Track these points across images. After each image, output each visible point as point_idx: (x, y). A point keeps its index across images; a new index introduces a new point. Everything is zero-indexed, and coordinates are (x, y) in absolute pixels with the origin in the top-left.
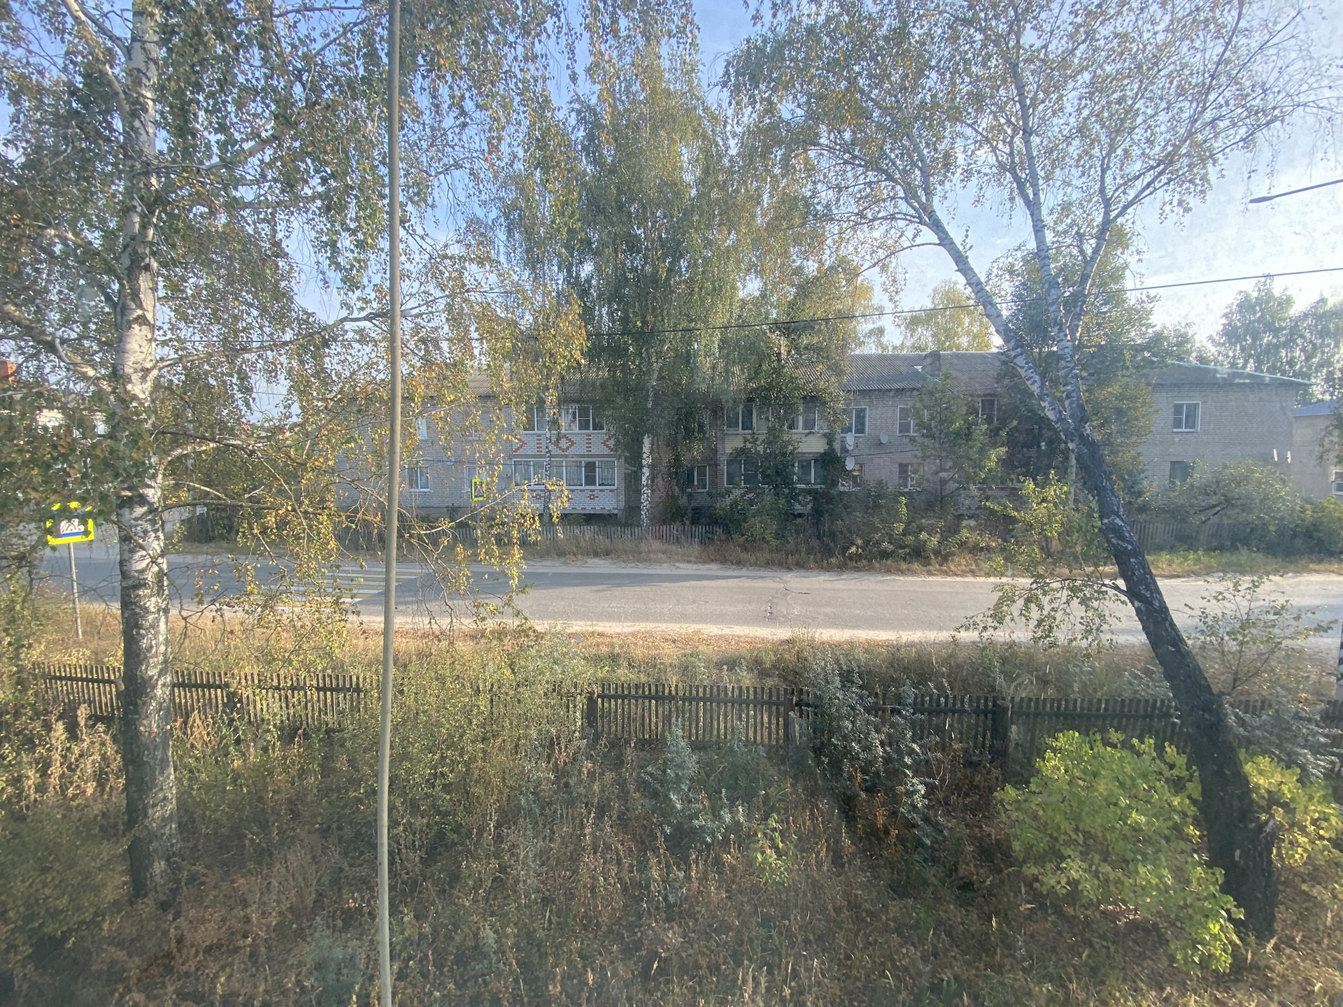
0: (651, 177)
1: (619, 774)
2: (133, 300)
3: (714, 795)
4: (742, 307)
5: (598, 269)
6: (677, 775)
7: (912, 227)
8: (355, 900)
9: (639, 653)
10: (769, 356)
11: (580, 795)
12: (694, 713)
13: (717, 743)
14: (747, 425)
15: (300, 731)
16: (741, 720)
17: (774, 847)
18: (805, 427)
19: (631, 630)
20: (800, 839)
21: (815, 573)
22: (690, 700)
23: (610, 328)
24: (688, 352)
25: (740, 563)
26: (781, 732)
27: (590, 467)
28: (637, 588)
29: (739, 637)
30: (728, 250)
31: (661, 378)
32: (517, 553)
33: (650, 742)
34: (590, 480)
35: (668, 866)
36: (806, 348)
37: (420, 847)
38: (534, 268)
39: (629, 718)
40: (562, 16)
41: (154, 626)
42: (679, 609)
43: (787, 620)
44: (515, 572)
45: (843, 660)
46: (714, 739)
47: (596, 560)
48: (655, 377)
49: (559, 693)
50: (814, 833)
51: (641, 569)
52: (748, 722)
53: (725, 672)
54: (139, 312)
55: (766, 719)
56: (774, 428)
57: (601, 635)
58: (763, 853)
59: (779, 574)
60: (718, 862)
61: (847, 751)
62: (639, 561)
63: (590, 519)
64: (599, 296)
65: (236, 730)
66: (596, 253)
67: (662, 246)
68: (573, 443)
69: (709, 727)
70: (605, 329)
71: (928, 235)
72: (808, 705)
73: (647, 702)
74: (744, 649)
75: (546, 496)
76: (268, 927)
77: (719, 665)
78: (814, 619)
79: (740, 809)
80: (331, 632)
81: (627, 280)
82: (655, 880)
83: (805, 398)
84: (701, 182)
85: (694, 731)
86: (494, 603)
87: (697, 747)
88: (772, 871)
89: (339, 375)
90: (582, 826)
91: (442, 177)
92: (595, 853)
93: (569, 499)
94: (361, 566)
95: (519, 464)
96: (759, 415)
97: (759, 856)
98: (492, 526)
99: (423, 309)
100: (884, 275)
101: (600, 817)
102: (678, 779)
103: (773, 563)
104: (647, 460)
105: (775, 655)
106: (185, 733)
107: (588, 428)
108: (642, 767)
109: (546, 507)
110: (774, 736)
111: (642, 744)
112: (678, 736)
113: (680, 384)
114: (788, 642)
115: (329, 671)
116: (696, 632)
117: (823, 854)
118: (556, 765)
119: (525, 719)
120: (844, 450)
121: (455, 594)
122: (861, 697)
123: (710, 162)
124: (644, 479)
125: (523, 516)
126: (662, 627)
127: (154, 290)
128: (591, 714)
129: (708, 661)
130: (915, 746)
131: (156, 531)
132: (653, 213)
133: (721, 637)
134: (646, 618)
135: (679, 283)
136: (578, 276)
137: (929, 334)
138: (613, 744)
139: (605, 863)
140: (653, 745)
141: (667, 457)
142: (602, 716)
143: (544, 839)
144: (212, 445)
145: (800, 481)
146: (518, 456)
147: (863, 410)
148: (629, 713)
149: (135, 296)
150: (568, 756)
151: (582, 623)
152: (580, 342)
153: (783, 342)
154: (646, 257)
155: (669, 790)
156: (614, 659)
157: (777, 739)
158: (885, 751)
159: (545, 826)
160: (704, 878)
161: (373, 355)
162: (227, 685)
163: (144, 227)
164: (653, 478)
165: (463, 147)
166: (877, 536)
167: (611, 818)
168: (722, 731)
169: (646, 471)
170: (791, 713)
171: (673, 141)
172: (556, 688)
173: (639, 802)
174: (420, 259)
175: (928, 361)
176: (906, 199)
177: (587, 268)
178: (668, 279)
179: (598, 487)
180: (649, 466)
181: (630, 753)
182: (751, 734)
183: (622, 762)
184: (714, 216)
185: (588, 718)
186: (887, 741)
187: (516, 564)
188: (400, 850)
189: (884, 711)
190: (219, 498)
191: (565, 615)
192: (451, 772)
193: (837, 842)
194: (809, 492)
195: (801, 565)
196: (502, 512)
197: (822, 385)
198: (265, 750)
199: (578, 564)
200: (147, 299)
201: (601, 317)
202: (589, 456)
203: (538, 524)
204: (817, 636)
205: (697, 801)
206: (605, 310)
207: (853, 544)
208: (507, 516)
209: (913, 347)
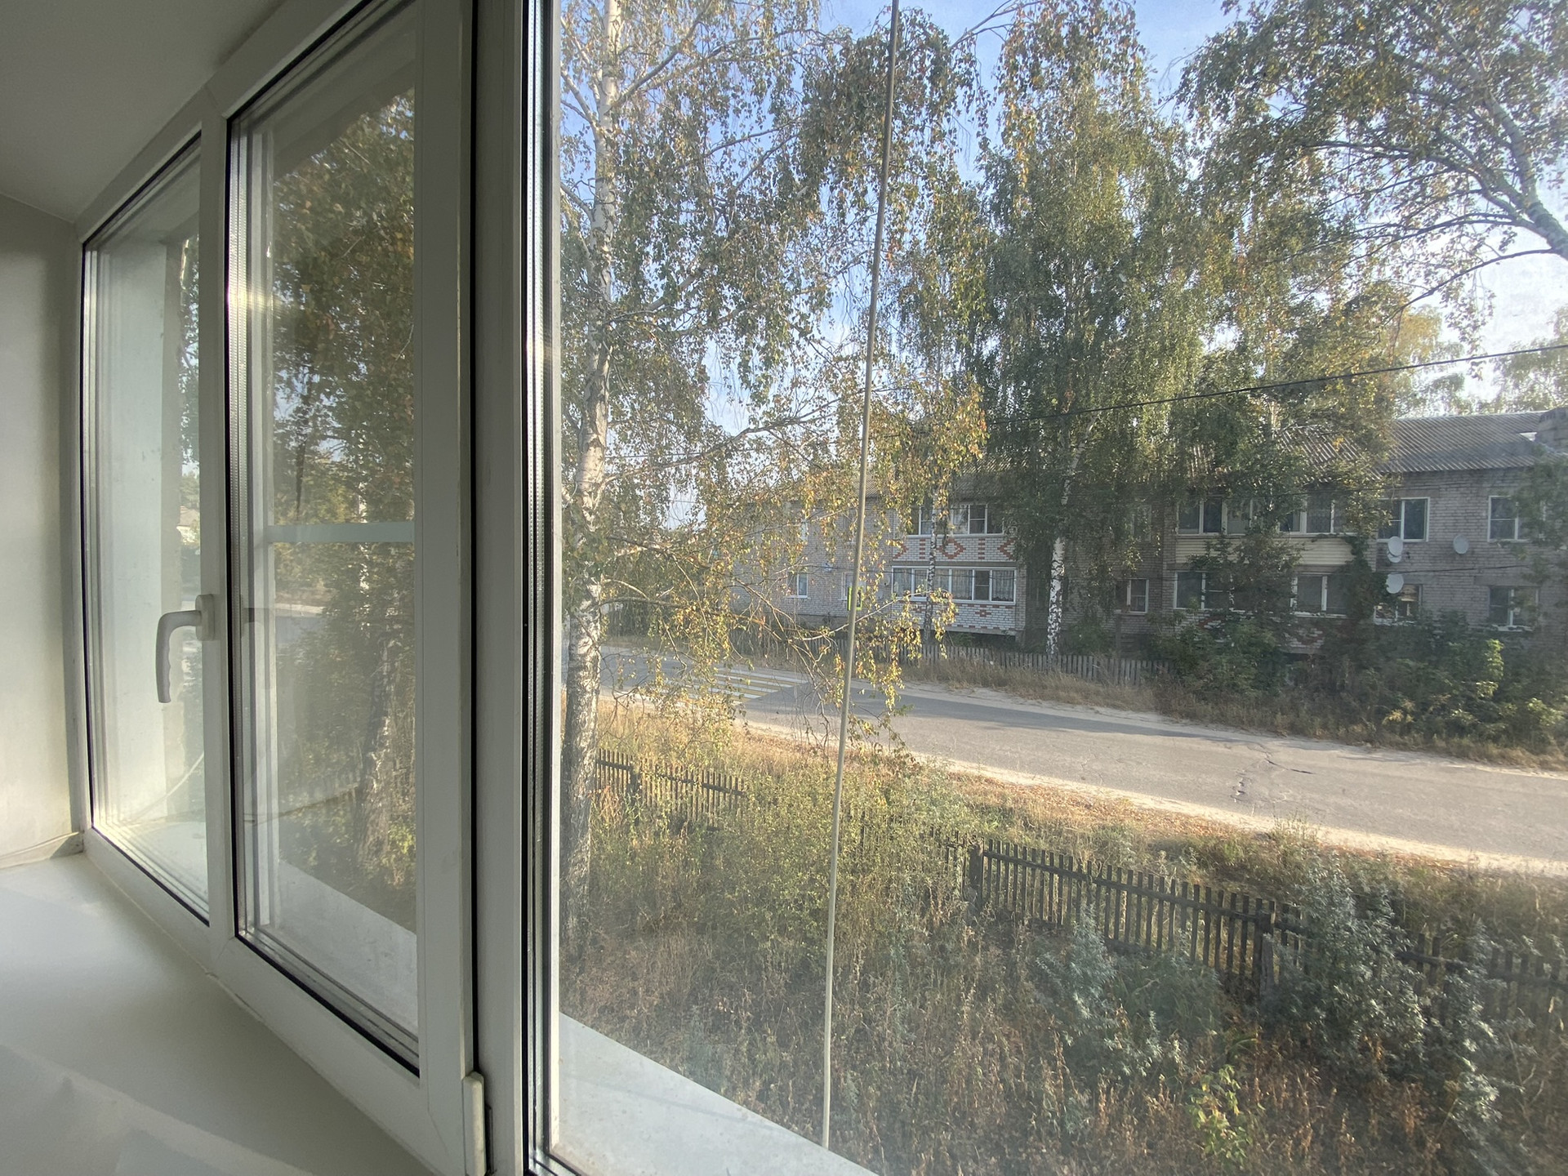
0: (1079, 224)
1: (1008, 955)
2: (591, 426)
3: (1138, 1016)
4: (1207, 368)
5: (1005, 344)
6: (1085, 974)
7: (1499, 230)
8: (724, 1005)
9: (1038, 812)
10: (1250, 429)
11: (957, 965)
12: (1113, 905)
13: (1147, 949)
14: (1213, 524)
15: (686, 824)
16: (1183, 927)
17: (1226, 1109)
18: (1312, 526)
19: (1030, 782)
20: (1270, 1113)
21: (1323, 743)
22: (1109, 884)
23: (1016, 411)
24: (1122, 432)
25: (1192, 716)
26: (1249, 960)
27: (983, 577)
28: (1039, 732)
29: (1188, 817)
30: (1185, 296)
31: (1083, 466)
32: (895, 671)
33: (1049, 925)
34: (982, 594)
35: (1067, 1086)
36: (1314, 415)
37: (787, 970)
38: (928, 354)
39: (1023, 889)
40: (974, 83)
41: (589, 704)
42: (1096, 766)
43: (1269, 806)
44: (891, 690)
45: (1364, 879)
46: (1142, 943)
47: (984, 690)
48: (1074, 466)
49: (938, 840)
50: (1293, 1112)
51: (1046, 709)
52: (1194, 933)
53: (1162, 860)
54: (595, 436)
55: (1224, 935)
56: (1257, 529)
57: (989, 781)
58: (1208, 1113)
59: (1258, 739)
60: (1139, 1104)
61: (1361, 1010)
62: (1043, 697)
63: (980, 640)
64: (1004, 375)
65: (636, 812)
66: (1005, 326)
67: (1090, 305)
68: (962, 549)
69: (1133, 927)
70: (1009, 412)
71: (1527, 239)
72: (1295, 930)
73: (1047, 874)
74: (1195, 834)
75: (928, 610)
76: (651, 1005)
77: (1154, 849)
78: (1317, 811)
79: (1176, 1044)
80: (717, 730)
81: (1041, 351)
82: (1048, 1096)
83: (1311, 486)
84: (1146, 218)
85: (1111, 926)
86: (870, 722)
87: (1115, 947)
88: (1222, 1142)
89: (737, 483)
90: (959, 1002)
91: (840, 276)
92: (974, 1039)
93: (956, 614)
94: (750, 669)
95: (901, 573)
96: (1232, 514)
97: (1202, 1117)
98: (870, 639)
99: (817, 414)
100: (1451, 304)
101: (981, 996)
102: (1087, 981)
103: (1251, 723)
104: (1058, 570)
105: (1246, 852)
106: (598, 805)
107: (981, 530)
108: (1036, 954)
109: (928, 621)
110: (1236, 962)
111: (1038, 926)
112: (1088, 926)
113: (1110, 472)
114: (1269, 836)
115: (712, 770)
116: (1120, 801)
117: (1306, 1143)
118: (930, 922)
119: (897, 860)
120: (1384, 562)
121: (831, 707)
122: (1392, 935)
123: (1161, 191)
124: (1053, 593)
125: (903, 630)
126: (1071, 786)
127: (606, 416)
128: (974, 871)
129: (1137, 844)
130: (1485, 1026)
131: (596, 622)
132: (1080, 267)
133: (1159, 813)
134: (1049, 771)
135: (1113, 347)
136: (980, 353)
137: (1551, 381)
138: (1001, 916)
139: (985, 1054)
140: (1053, 930)
141: (1087, 566)
142: (988, 880)
143: (914, 1002)
144: (639, 549)
145: (1301, 607)
146: (900, 563)
147: (1422, 504)
148: (1023, 884)
149: (593, 423)
150: (945, 915)
151: (966, 764)
152: (980, 433)
153: (1274, 408)
154: (1067, 321)
155: (1073, 990)
156: (1006, 814)
157: (1242, 968)
158: (1429, 1023)
159: (916, 989)
160: (1116, 1119)
161: (767, 463)
162: (632, 767)
163: (602, 363)
164: (1065, 592)
165: (862, 241)
166: (1444, 698)
167: (994, 1000)
168: (1155, 937)
169: (1057, 585)
170: (1267, 936)
171: (1110, 175)
172: (934, 833)
173: (1032, 996)
174: (816, 364)
175: (1548, 424)
176: (1483, 192)
177: (992, 344)
178: (1096, 343)
179: (990, 601)
180: (1061, 578)
181: (1022, 933)
182: (1199, 950)
183: (1012, 941)
184: (1166, 256)
185: (971, 878)
186: (1435, 1010)
187: (894, 684)
188: (766, 967)
189: (1434, 965)
190: (640, 595)
191: (948, 751)
192: (820, 898)
193: (1332, 1134)
194: (1316, 623)
195: (1298, 730)
196: (882, 624)
197: (1343, 466)
198: (657, 834)
199: (964, 692)
200: (601, 424)
201: (1005, 397)
202: (980, 564)
203: (918, 639)
204: (1320, 835)
205: (1113, 1016)
206: (1010, 391)
207: (1396, 707)
208: (886, 629)
209: (1519, 402)
